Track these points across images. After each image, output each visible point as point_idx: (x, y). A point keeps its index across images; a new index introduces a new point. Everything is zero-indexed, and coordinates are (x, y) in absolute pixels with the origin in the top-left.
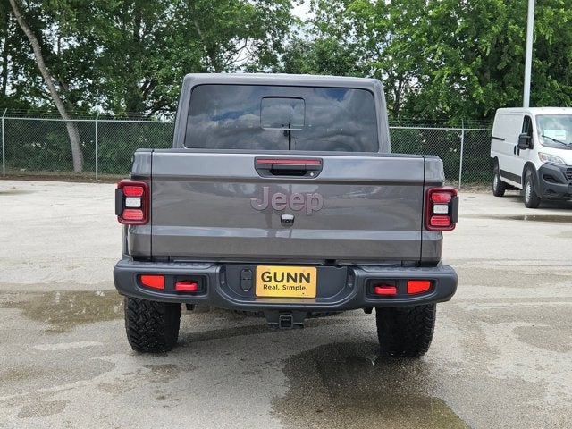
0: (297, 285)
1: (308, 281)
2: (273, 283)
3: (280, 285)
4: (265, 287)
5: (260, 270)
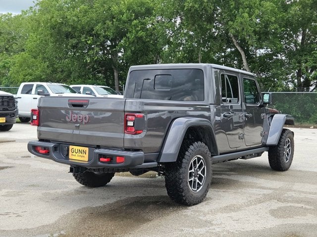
0: (82, 155)
1: (85, 153)
2: (74, 154)
4: (72, 155)
5: (71, 147)
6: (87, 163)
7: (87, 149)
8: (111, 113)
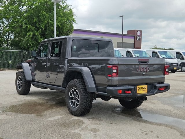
0: (144, 90)
1: (146, 89)
2: (140, 90)
3: (141, 90)
4: (139, 91)
5: (138, 87)
6: (147, 93)
7: (146, 86)
8: (160, 66)
